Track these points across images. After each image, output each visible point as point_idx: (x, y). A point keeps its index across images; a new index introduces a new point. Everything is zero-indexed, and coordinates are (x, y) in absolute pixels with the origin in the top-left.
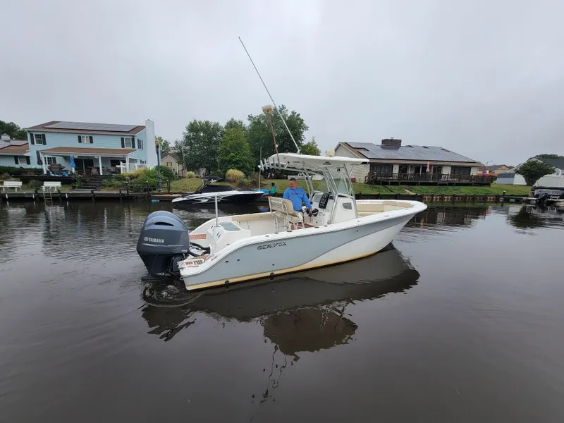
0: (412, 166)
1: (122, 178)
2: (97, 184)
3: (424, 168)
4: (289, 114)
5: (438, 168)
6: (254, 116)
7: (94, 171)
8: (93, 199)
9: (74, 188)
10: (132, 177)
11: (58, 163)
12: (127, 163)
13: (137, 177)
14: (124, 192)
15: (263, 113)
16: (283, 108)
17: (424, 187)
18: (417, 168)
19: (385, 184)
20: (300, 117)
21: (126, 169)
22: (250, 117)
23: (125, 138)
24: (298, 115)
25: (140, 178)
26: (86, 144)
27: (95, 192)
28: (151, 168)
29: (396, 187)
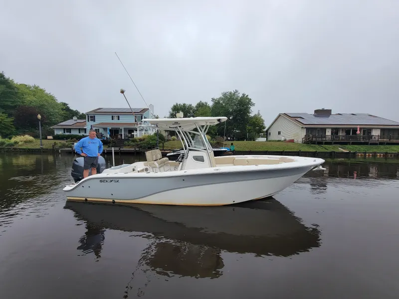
0: (343, 129)
1: (134, 141)
2: (121, 144)
3: (355, 131)
4: (241, 95)
5: (367, 131)
6: (215, 98)
7: (119, 136)
8: (120, 153)
9: (109, 146)
10: (141, 140)
11: (100, 132)
12: (138, 132)
13: (144, 139)
14: (137, 149)
15: (222, 96)
16: (236, 91)
17: (356, 146)
18: (347, 131)
19: (320, 143)
20: (249, 97)
21: (137, 135)
22: (213, 99)
23: (137, 116)
24: (248, 96)
25: (146, 141)
26: (116, 121)
27: (121, 149)
28: (152, 134)
29: (331, 146)
